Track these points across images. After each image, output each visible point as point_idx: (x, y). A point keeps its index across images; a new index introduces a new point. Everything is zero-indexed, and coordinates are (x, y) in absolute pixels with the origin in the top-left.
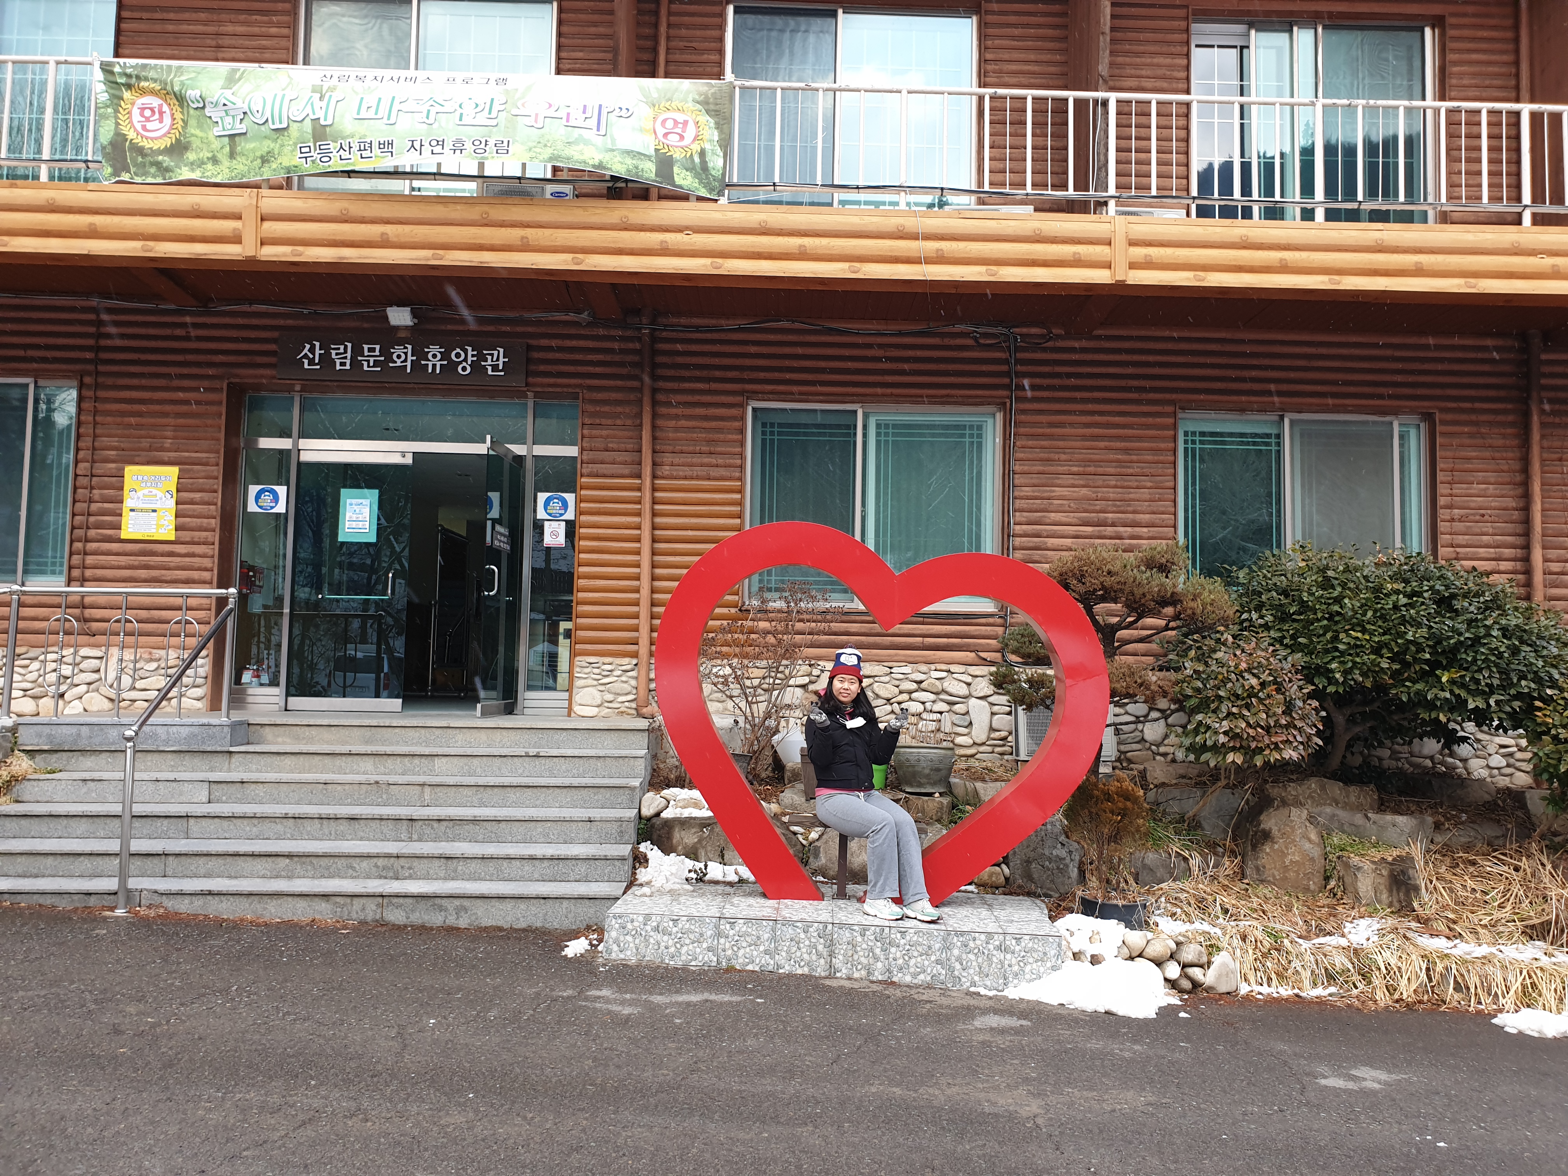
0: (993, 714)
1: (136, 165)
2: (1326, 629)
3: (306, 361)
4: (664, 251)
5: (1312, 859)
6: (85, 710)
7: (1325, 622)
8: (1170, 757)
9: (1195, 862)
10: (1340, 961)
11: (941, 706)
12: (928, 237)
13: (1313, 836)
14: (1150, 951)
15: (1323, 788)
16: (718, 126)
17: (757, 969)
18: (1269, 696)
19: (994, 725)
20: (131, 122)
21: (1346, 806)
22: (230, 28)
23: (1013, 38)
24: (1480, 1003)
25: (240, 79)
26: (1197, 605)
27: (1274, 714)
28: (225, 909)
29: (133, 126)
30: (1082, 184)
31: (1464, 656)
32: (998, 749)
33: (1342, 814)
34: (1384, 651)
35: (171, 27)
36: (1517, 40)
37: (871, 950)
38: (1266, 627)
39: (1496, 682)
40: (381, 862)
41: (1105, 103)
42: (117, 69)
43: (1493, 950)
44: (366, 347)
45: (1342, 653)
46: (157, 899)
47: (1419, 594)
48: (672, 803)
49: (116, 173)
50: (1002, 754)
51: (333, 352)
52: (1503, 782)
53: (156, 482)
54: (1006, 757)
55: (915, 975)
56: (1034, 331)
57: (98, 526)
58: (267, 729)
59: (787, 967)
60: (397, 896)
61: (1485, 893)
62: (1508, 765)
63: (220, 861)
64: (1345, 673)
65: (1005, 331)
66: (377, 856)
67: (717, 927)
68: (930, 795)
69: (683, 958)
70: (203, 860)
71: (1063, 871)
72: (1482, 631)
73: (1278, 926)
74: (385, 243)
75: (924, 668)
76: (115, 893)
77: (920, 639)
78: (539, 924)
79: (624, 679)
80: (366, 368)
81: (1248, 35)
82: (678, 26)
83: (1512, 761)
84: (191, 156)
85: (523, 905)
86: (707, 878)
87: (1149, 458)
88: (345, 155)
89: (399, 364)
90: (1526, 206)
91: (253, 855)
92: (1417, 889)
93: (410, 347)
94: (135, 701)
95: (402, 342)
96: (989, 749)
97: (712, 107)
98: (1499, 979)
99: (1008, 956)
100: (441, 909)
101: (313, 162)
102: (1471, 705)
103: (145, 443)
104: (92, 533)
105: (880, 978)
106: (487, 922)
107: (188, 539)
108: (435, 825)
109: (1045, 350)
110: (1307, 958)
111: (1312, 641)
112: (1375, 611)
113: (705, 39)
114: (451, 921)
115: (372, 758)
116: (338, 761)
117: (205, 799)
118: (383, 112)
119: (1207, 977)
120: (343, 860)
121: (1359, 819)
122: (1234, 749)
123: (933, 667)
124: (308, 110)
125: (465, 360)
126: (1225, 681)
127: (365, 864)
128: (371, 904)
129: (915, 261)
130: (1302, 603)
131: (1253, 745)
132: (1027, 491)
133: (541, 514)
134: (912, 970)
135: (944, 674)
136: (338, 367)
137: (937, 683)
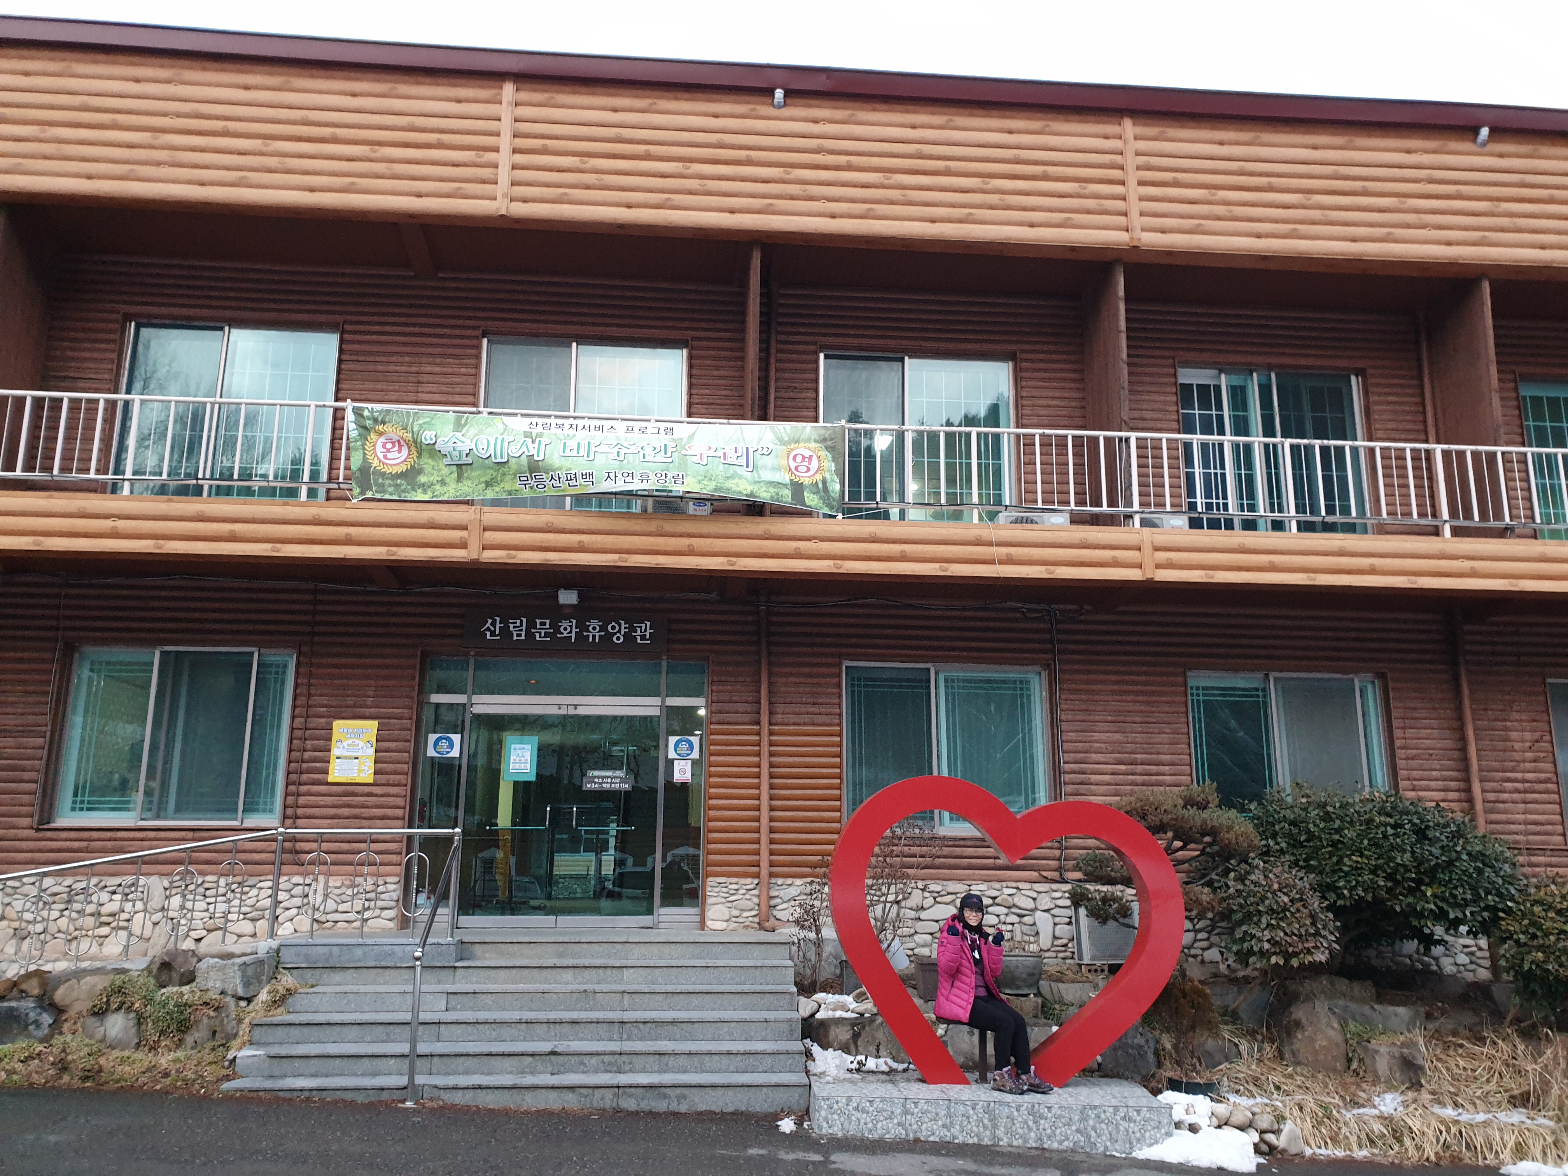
0: (1055, 924)
1: (377, 484)
2: (1331, 854)
3: (488, 633)
4: (798, 555)
5: (1337, 1044)
6: (296, 931)
7: (1330, 849)
8: (1199, 958)
9: (1244, 1047)
10: (1378, 1127)
11: (1013, 919)
12: (999, 544)
13: (1336, 1025)
14: (1234, 1120)
15: (1332, 984)
16: (834, 459)
17: (937, 1140)
18: (1298, 910)
19: (1057, 934)
20: (375, 452)
21: (1352, 999)
22: (428, 368)
23: (1042, 380)
24: (1485, 1158)
25: (466, 424)
26: (1231, 835)
27: (1305, 925)
28: (490, 1100)
29: (376, 455)
30: (1112, 503)
31: (1442, 876)
32: (1060, 955)
33: (1353, 1006)
34: (1379, 872)
35: (380, 368)
36: (1421, 387)
37: (1026, 1122)
38: (1282, 852)
39: (1469, 897)
40: (606, 1059)
41: (1127, 440)
42: (366, 413)
43: (1490, 1116)
44: (538, 621)
45: (1347, 874)
46: (437, 1093)
47: (1401, 826)
48: (823, 1006)
49: (362, 493)
50: (1064, 959)
51: (511, 626)
52: (1470, 977)
53: (358, 734)
54: (1068, 961)
55: (1061, 1142)
56: (1069, 607)
57: (309, 771)
58: (477, 946)
59: (961, 1138)
60: (630, 1087)
61: (1474, 1071)
62: (1471, 962)
63: (475, 1059)
64: (1352, 889)
65: (1046, 607)
66: (604, 1054)
67: (904, 1106)
68: (1026, 995)
69: (879, 1132)
70: (462, 1059)
71: (1143, 1056)
72: (1454, 855)
73: (1328, 1100)
74: (581, 549)
75: (997, 885)
76: (405, 1088)
77: (992, 861)
78: (744, 1109)
79: (748, 896)
80: (538, 638)
81: (1220, 377)
82: (784, 370)
83: (1474, 959)
84: (423, 479)
85: (730, 1092)
86: (864, 1068)
87: (1167, 709)
88: (556, 484)
89: (565, 635)
90: (1446, 521)
91: (503, 1055)
92: (1421, 1068)
93: (574, 621)
94: (337, 922)
95: (568, 618)
96: (1054, 955)
97: (829, 443)
98: (1498, 1138)
99: (1132, 1125)
100: (665, 1096)
101: (531, 488)
102: (1452, 916)
103: (350, 701)
104: (304, 777)
105: (1034, 1145)
106: (702, 1107)
107: (384, 782)
108: (641, 1026)
109: (1081, 622)
110: (1351, 1125)
111: (1320, 864)
112: (1369, 840)
113: (805, 380)
114: (674, 1107)
115: (572, 971)
116: (545, 973)
117: (444, 1008)
118: (583, 450)
119: (1281, 1142)
120: (576, 1057)
121: (1366, 1010)
122: (1275, 953)
123: (1004, 884)
124: (524, 449)
125: (619, 631)
126: (1263, 899)
127: (594, 1060)
128: (609, 1094)
129: (992, 562)
130: (1308, 832)
131: (1290, 950)
132: (1072, 735)
133: (672, 755)
134: (1058, 1138)
135: (1014, 891)
136: (515, 638)
137: (1009, 899)
